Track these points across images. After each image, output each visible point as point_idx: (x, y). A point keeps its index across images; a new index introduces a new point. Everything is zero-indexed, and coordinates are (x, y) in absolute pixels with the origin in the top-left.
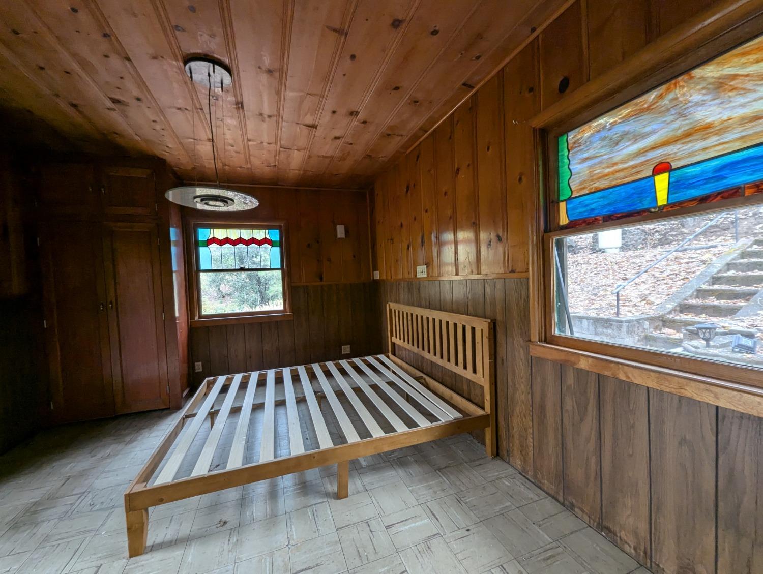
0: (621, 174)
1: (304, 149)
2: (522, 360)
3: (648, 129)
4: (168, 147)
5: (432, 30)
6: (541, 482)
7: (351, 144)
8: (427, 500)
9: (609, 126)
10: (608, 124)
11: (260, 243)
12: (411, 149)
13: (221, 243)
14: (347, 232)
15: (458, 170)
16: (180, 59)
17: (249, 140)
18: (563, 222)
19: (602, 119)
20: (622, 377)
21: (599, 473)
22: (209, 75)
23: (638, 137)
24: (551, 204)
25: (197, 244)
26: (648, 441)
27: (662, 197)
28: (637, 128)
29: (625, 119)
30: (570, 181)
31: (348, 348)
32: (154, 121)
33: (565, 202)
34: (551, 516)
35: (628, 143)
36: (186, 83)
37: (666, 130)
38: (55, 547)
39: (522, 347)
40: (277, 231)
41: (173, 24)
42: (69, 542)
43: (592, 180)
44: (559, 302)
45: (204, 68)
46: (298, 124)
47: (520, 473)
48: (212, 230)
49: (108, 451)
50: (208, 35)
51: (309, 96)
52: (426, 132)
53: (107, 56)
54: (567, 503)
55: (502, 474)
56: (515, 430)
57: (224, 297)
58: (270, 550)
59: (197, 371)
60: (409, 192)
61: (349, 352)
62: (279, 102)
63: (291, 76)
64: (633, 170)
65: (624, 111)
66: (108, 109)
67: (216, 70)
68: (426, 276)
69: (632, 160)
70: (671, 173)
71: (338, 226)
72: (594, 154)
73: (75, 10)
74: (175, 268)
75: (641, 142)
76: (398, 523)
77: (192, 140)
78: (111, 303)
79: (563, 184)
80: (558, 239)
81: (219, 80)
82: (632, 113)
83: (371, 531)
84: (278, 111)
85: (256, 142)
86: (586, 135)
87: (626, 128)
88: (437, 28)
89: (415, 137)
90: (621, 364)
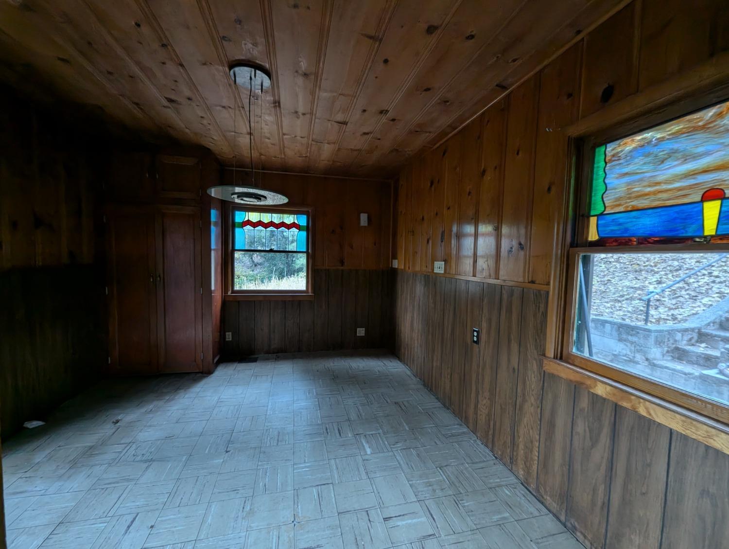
0: (664, 196)
1: (334, 143)
2: (534, 372)
3: (701, 149)
4: (213, 139)
5: (468, 35)
6: (543, 498)
7: (379, 139)
8: (425, 497)
9: (656, 142)
10: (654, 140)
11: (289, 227)
12: (438, 145)
13: (255, 225)
14: (369, 219)
15: (484, 171)
16: (226, 65)
17: (284, 134)
18: (591, 238)
19: (648, 133)
20: (642, 411)
21: (606, 504)
22: (251, 78)
23: (687, 157)
24: (581, 218)
25: (234, 225)
26: (665, 484)
27: (710, 226)
28: (688, 148)
29: (676, 135)
30: (604, 196)
31: (363, 330)
32: (202, 117)
33: (596, 217)
34: (551, 535)
35: (676, 163)
36: (230, 85)
37: (723, 153)
38: (104, 490)
39: (535, 359)
40: (305, 216)
41: (221, 35)
42: (115, 487)
43: (629, 198)
44: (580, 320)
45: (247, 73)
46: (329, 120)
47: (522, 484)
48: (247, 213)
49: (151, 407)
50: (251, 43)
51: (342, 96)
52: (456, 129)
53: (164, 63)
54: (569, 525)
55: (503, 481)
56: (521, 439)
57: (256, 266)
58: (278, 523)
59: (227, 340)
60: (433, 186)
61: (364, 335)
62: (313, 102)
63: (325, 79)
64: (679, 193)
65: (675, 127)
66: (164, 107)
67: (257, 74)
68: (443, 272)
69: (678, 182)
70: (725, 201)
71: (362, 215)
72: (634, 170)
73: (138, 25)
74: (213, 246)
75: (690, 163)
76: (396, 517)
77: (233, 133)
78: (160, 276)
79: (596, 199)
80: (585, 256)
81: (259, 82)
82: (684, 130)
83: (369, 520)
84: (312, 110)
85: (290, 135)
86: (628, 148)
87: (676, 146)
88: (473, 33)
89: (443, 134)
90: (643, 399)
